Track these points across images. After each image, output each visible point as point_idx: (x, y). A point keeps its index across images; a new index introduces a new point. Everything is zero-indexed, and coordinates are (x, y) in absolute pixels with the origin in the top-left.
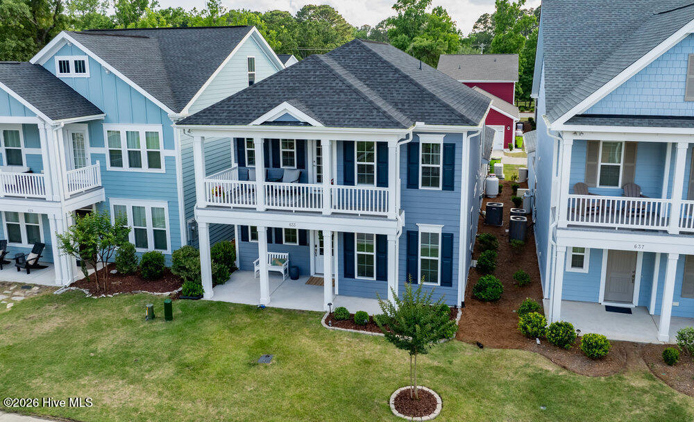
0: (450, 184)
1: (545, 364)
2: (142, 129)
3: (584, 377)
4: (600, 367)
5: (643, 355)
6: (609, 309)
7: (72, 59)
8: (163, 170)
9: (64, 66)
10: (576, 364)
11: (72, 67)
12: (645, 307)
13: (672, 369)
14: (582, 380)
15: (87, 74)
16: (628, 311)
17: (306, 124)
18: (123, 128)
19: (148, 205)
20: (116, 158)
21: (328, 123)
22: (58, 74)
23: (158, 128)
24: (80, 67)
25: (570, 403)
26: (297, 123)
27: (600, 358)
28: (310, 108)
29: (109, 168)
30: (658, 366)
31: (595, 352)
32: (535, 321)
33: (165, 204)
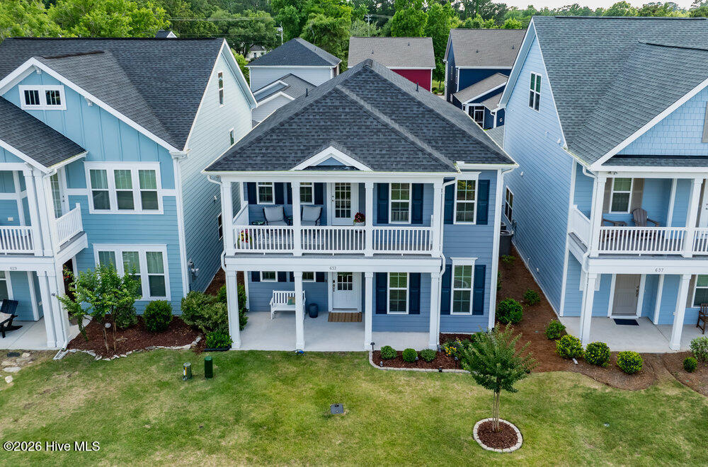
0: (483, 219)
1: (590, 383)
2: (135, 167)
3: (627, 391)
4: (636, 381)
5: (665, 365)
6: (618, 322)
7: (42, 90)
8: (161, 211)
9: (32, 97)
10: (617, 380)
11: (43, 98)
12: (649, 318)
13: (692, 376)
14: (628, 395)
15: (63, 106)
16: (634, 323)
17: (353, 168)
18: (110, 167)
19: (142, 249)
20: (101, 200)
21: (376, 166)
22: (24, 106)
23: (155, 166)
24: (53, 98)
25: (626, 417)
26: (342, 167)
27: (636, 373)
28: (351, 150)
29: (92, 210)
30: (681, 374)
31: (629, 367)
32: (573, 343)
33: (162, 248)
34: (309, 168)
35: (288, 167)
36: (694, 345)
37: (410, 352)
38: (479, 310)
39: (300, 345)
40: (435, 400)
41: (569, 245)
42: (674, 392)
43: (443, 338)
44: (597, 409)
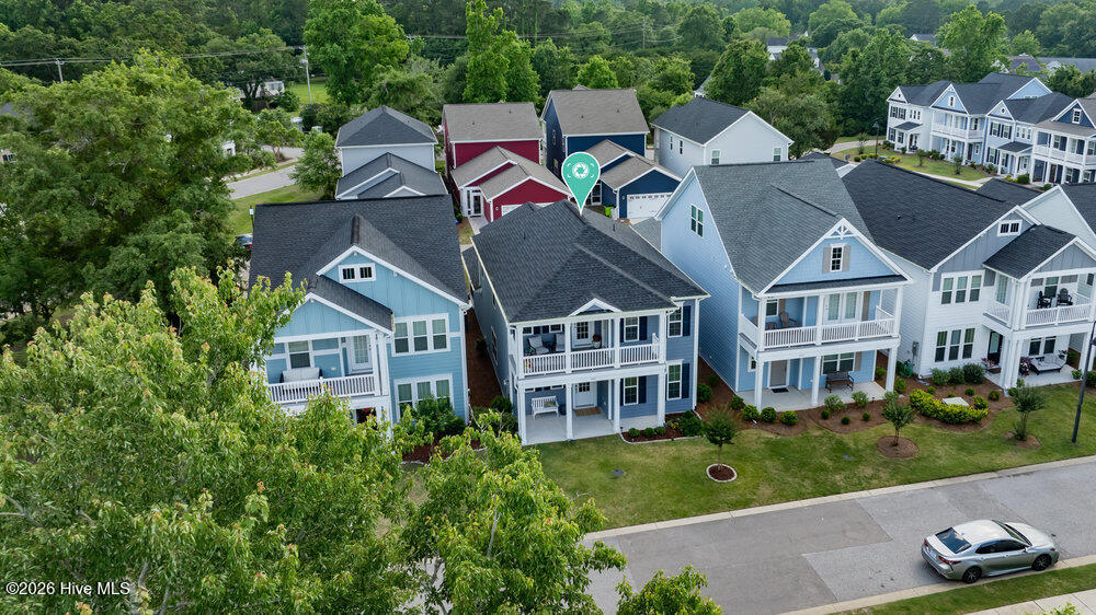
0: (687, 332)
1: (767, 434)
2: (429, 319)
3: (790, 436)
4: (795, 430)
5: (810, 417)
6: (775, 391)
7: (357, 268)
8: (449, 348)
9: (349, 274)
10: (783, 430)
11: (357, 273)
12: (794, 385)
13: (828, 422)
14: (792, 438)
15: (374, 278)
16: (784, 390)
17: (609, 311)
18: (410, 320)
19: (433, 380)
20: (401, 345)
21: (624, 308)
22: (342, 280)
23: (445, 316)
24: (366, 273)
25: (793, 452)
26: (601, 311)
27: (794, 424)
28: (604, 297)
29: (394, 354)
30: (821, 421)
31: (789, 421)
32: (752, 410)
33: (449, 377)
34: (581, 314)
35: (565, 314)
36: (827, 402)
37: (649, 430)
38: (686, 394)
39: (570, 436)
40: (676, 459)
41: (740, 341)
42: (818, 433)
43: (668, 417)
44: (775, 449)
